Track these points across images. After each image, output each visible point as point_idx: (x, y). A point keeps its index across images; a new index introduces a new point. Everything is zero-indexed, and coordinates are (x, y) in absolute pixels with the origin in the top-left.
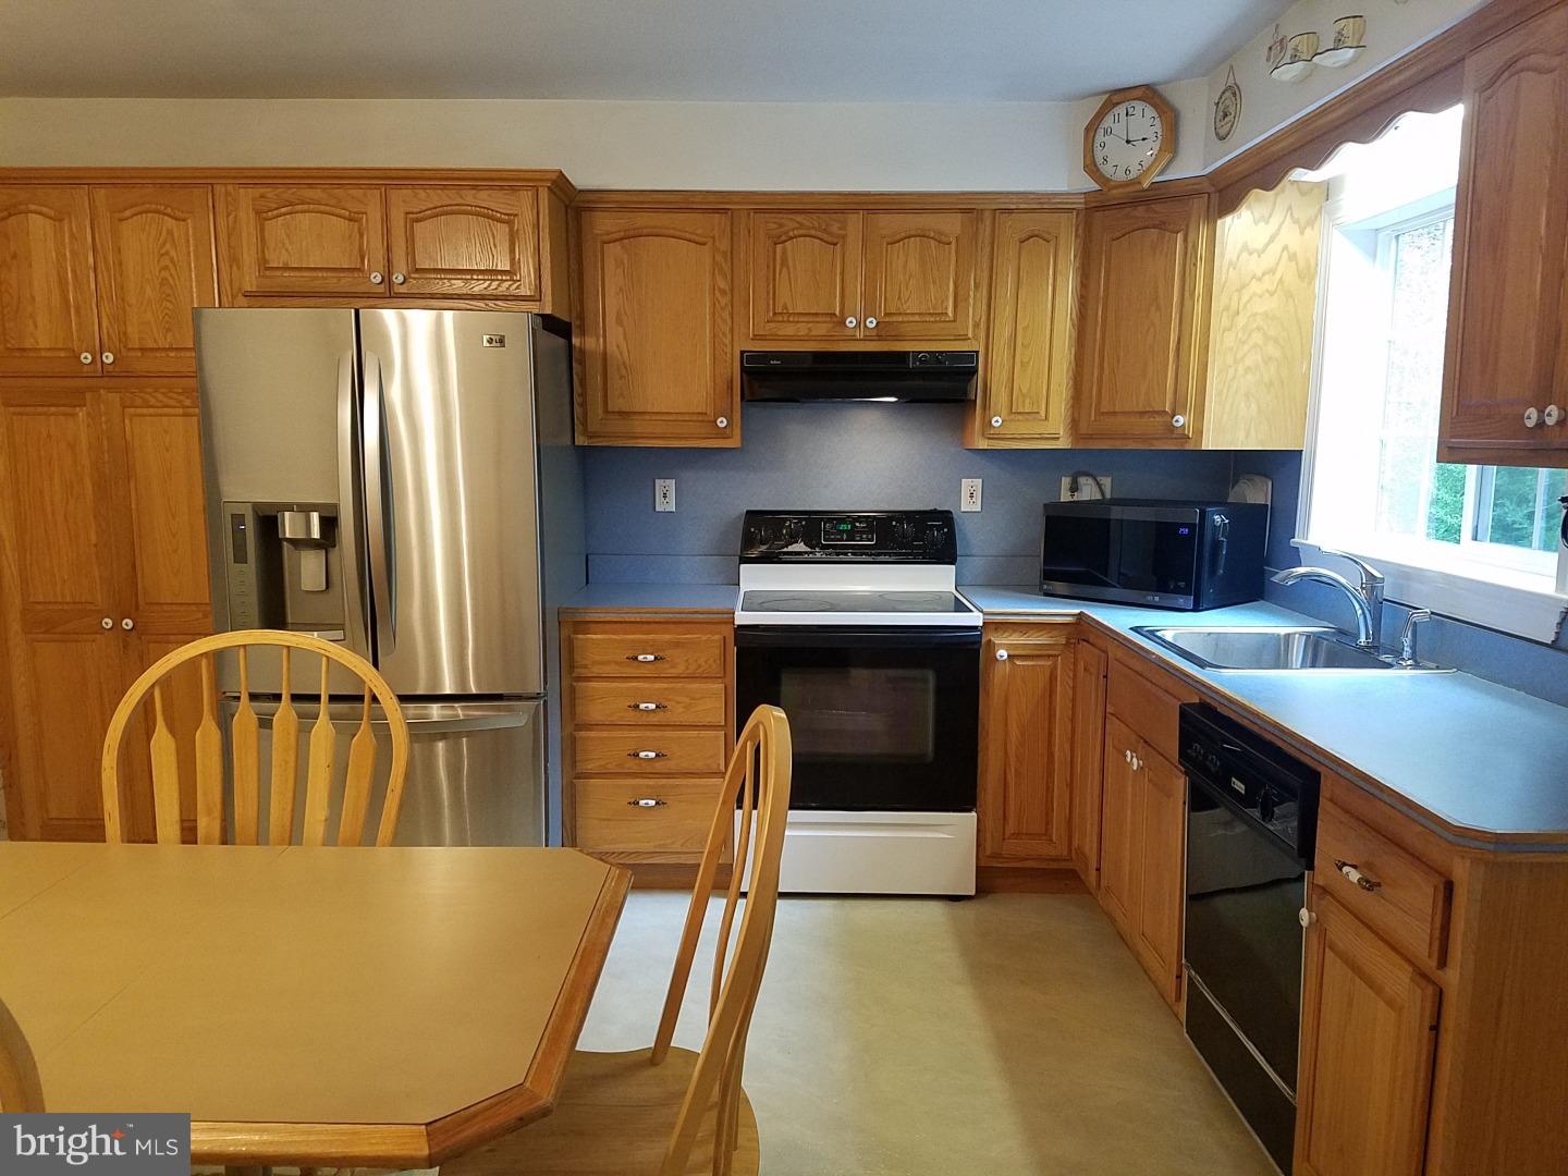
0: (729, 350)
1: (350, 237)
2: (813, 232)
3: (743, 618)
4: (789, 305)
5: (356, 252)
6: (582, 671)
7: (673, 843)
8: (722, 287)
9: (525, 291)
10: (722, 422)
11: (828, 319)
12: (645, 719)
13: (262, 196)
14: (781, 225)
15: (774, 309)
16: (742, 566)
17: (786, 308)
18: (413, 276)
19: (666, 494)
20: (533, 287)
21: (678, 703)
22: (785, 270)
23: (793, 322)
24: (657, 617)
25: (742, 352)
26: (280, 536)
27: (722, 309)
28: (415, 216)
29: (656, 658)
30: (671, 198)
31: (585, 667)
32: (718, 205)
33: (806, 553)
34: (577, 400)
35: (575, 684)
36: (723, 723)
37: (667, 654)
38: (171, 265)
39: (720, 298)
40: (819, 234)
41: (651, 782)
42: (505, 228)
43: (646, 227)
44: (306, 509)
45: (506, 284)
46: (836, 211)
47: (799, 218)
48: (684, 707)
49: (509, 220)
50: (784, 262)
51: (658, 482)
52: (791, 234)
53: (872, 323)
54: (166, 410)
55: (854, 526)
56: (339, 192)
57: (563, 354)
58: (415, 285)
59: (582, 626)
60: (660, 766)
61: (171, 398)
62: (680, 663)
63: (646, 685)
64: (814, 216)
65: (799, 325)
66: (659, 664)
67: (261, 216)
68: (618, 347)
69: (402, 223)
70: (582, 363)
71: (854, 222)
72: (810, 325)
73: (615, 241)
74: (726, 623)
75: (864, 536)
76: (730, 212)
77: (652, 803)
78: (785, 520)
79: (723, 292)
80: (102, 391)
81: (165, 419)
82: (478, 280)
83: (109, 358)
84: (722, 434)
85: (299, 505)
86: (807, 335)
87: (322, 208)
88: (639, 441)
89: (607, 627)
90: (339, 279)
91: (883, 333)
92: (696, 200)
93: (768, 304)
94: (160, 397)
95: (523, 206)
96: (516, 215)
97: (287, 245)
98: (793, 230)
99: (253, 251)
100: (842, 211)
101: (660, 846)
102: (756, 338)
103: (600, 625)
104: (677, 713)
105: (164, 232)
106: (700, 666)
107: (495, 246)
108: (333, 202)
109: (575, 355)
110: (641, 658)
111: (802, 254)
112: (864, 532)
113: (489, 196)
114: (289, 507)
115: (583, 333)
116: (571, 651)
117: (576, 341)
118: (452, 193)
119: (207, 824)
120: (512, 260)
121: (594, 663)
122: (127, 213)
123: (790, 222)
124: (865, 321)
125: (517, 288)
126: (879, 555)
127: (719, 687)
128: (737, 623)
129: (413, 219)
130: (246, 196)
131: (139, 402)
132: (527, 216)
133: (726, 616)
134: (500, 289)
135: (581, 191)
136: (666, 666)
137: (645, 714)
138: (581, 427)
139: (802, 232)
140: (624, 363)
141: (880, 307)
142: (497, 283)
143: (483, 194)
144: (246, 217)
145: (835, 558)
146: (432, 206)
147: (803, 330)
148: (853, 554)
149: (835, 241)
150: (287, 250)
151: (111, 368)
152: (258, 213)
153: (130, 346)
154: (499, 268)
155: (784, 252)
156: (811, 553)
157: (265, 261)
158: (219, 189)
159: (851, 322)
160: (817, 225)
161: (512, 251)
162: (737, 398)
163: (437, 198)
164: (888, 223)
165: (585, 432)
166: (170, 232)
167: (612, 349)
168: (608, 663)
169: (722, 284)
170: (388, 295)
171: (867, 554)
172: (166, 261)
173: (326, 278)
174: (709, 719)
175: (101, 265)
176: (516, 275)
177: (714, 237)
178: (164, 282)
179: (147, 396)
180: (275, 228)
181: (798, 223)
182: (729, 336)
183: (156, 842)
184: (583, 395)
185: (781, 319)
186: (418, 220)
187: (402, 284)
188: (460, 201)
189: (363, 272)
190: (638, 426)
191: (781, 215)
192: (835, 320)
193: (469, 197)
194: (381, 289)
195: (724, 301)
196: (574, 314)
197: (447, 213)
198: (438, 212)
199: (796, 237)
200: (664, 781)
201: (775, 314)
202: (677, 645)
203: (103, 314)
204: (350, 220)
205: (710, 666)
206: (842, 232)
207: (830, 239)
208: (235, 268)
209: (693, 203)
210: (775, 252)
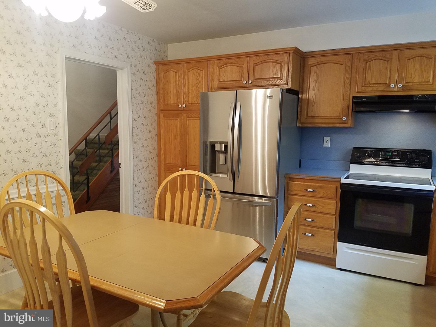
0: (348, 96)
1: (240, 71)
2: (380, 58)
3: (343, 180)
4: (370, 81)
5: (241, 76)
6: (291, 192)
7: (316, 248)
8: (347, 77)
9: (283, 82)
10: (344, 118)
11: (384, 85)
12: (309, 209)
13: (220, 63)
14: (369, 57)
15: (365, 83)
16: (351, 165)
17: (369, 82)
18: (254, 81)
19: (327, 142)
20: (286, 81)
21: (320, 205)
22: (369, 70)
23: (372, 86)
24: (315, 178)
25: (353, 97)
26: (215, 150)
27: (347, 83)
28: (256, 64)
29: (313, 191)
30: (332, 51)
31: (292, 191)
32: (349, 53)
33: (374, 162)
34: (299, 113)
35: (288, 196)
36: (335, 214)
37: (317, 190)
38: (199, 82)
39: (347, 80)
40: (382, 58)
41: (310, 228)
42: (280, 65)
43: (324, 61)
44: (221, 143)
45: (278, 81)
46: (389, 51)
47: (376, 54)
48: (322, 207)
49: (281, 63)
50: (370, 68)
51: (325, 138)
52: (372, 59)
53: (400, 86)
54: (196, 118)
55: (392, 154)
56: (238, 60)
57: (296, 100)
58: (255, 83)
59: (292, 179)
60: (313, 224)
61: (197, 115)
62: (321, 193)
63: (310, 199)
64: (381, 53)
65: (374, 87)
66: (314, 193)
67: (219, 68)
68: (312, 97)
69: (253, 66)
70: (301, 102)
71: (395, 54)
72: (377, 87)
73: (314, 66)
74: (338, 182)
75: (396, 157)
76: (352, 54)
77: (310, 235)
78: (367, 151)
79: (348, 78)
80: (183, 114)
81: (195, 120)
82: (271, 80)
83: (184, 106)
84: (344, 122)
85: (220, 142)
86: (376, 90)
87: (233, 64)
88: (317, 125)
89: (299, 180)
90: (236, 83)
91: (404, 89)
92: (341, 51)
93: (363, 81)
94: (195, 115)
95: (285, 58)
96: (283, 61)
97: (225, 75)
98: (373, 58)
99: (217, 77)
100: (392, 50)
101: (313, 249)
102: (358, 92)
103: (297, 179)
104: (319, 208)
105: (198, 74)
106: (328, 195)
107: (276, 70)
108: (236, 63)
109: (300, 100)
110: (308, 190)
111: (376, 65)
112: (396, 156)
113: (276, 56)
114: (217, 142)
115: (302, 94)
116: (288, 186)
117: (300, 96)
118: (266, 57)
119: (176, 217)
120: (281, 74)
121: (295, 190)
122: (191, 70)
123: (372, 55)
124: (398, 85)
125: (281, 82)
126: (402, 164)
127: (334, 202)
128: (341, 182)
129: (255, 65)
130: (216, 63)
131: (190, 116)
132: (286, 61)
133: (338, 180)
134: (277, 82)
135: (305, 52)
136: (316, 193)
137: (309, 207)
138: (299, 121)
139: (376, 58)
140: (314, 102)
141: (404, 80)
142: (276, 81)
143: (274, 56)
144: (216, 68)
145: (384, 164)
146: (260, 61)
147: (375, 89)
148: (391, 163)
149: (388, 60)
150: (224, 76)
151: (185, 108)
152: (219, 67)
153: (189, 103)
154: (277, 77)
155: (370, 64)
156: (376, 162)
157: (219, 80)
158: (211, 62)
159: (392, 86)
160: (382, 55)
161: (281, 71)
162: (350, 111)
163: (262, 58)
164: (408, 53)
165: (300, 123)
166: (199, 74)
167: (310, 97)
168: (298, 191)
169: (348, 76)
170: (247, 87)
171: (397, 163)
172: (198, 81)
173: (232, 83)
174: (330, 212)
175: (184, 83)
176: (281, 78)
177: (346, 62)
178: (197, 86)
179: (192, 115)
180: (222, 71)
181: (375, 55)
182: (349, 92)
183: (164, 220)
184: (301, 111)
185: (367, 86)
186: (257, 65)
187: (251, 83)
188: (268, 59)
189: (242, 81)
190: (317, 120)
191: (369, 53)
192: (387, 85)
193: (270, 57)
194: (246, 85)
195: (348, 81)
196: (300, 88)
197: (264, 63)
198: (263, 62)
199: (374, 60)
200: (314, 229)
201: (365, 84)
202: (321, 187)
203: (184, 95)
204: (240, 67)
205: (331, 195)
206: (391, 57)
207: (386, 59)
208: (213, 82)
209: (340, 52)
210: (366, 65)
